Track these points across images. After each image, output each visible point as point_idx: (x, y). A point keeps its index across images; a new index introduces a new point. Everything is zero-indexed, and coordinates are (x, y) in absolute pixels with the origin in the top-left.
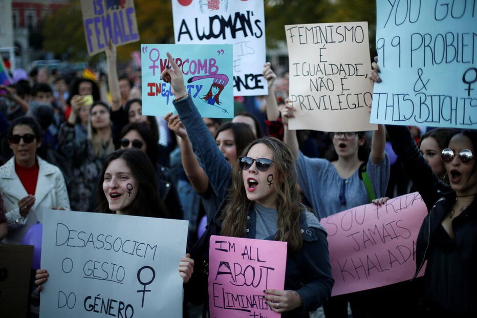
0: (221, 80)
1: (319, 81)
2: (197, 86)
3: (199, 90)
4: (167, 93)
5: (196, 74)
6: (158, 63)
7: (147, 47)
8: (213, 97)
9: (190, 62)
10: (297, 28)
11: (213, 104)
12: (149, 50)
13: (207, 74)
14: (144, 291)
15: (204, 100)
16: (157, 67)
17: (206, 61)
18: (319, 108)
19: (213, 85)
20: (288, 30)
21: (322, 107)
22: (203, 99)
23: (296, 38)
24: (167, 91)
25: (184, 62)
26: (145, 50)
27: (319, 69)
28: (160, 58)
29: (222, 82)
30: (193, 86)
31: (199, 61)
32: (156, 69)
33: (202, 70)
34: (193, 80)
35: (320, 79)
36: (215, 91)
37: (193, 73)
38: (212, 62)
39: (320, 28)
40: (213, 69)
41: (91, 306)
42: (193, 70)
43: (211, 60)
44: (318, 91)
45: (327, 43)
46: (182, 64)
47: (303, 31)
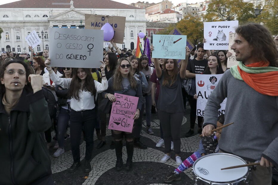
14: (90, 51)
41: (69, 57)
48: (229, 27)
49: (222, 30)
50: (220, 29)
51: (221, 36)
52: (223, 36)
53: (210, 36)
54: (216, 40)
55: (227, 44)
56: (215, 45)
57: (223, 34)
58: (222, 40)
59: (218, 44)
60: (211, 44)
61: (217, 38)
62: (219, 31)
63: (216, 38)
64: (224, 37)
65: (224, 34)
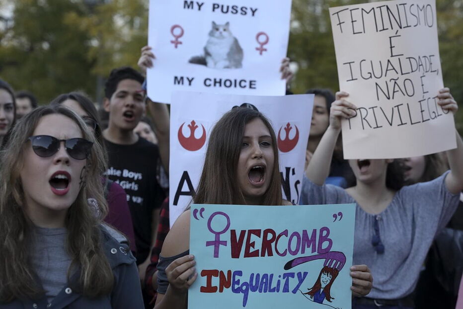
0: (335, 261)
1: (392, 84)
2: (299, 274)
3: (301, 281)
4: (244, 288)
5: (299, 255)
6: (226, 237)
7: (203, 210)
8: (322, 290)
9: (290, 234)
10: (349, 10)
11: (321, 303)
12: (207, 214)
13: (316, 253)
15: (309, 296)
16: (225, 243)
17: (315, 231)
18: (391, 125)
19: (322, 271)
20: (333, 14)
21: (396, 121)
22: (307, 295)
23: (347, 26)
24: (244, 284)
25: (280, 236)
26: (198, 214)
27: (390, 67)
28: (231, 228)
29: (336, 264)
30: (292, 275)
31: (305, 232)
32: (221, 247)
33: (309, 246)
34: (293, 264)
35: (393, 82)
36: (325, 279)
37: (295, 253)
38: (325, 233)
39: (388, 8)
40: (325, 245)
42: (293, 248)
43: (322, 230)
44: (389, 98)
45: (401, 28)
46: (276, 239)
47: (357, 14)
48: (254, 12)
49: (228, 24)
50: (220, 18)
51: (221, 49)
52: (231, 49)
53: (176, 43)
54: (201, 61)
55: (248, 84)
56: (198, 83)
57: (231, 41)
58: (227, 63)
59: (208, 82)
60: (178, 80)
61: (207, 54)
62: (215, 28)
63: (200, 53)
64: (236, 53)
65: (236, 41)
